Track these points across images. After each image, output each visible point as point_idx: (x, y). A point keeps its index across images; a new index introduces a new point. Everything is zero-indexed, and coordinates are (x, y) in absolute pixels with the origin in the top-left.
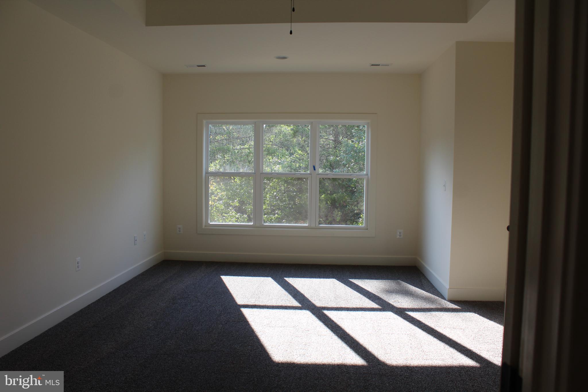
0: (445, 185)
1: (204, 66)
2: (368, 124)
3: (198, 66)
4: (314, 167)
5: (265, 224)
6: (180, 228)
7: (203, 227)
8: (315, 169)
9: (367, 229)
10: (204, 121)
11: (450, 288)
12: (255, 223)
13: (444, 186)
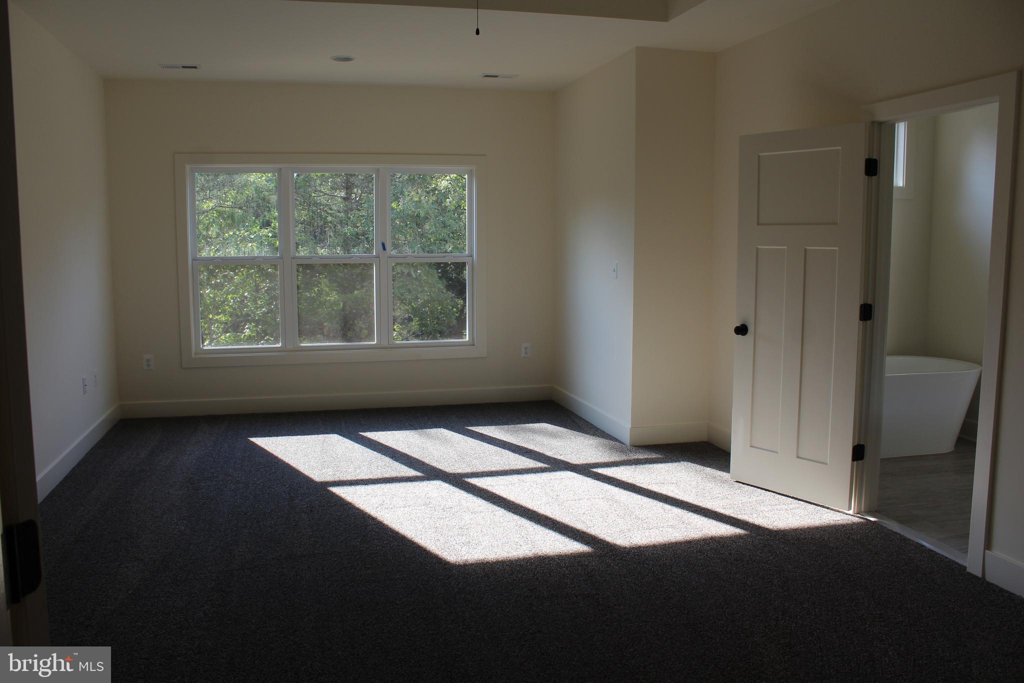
0: (616, 270)
1: (195, 67)
2: (470, 174)
3: (184, 67)
4: (383, 245)
5: (302, 345)
6: (148, 361)
7: (193, 356)
8: (384, 249)
9: (474, 345)
10: (188, 166)
11: (632, 428)
12: (284, 343)
13: (614, 271)
